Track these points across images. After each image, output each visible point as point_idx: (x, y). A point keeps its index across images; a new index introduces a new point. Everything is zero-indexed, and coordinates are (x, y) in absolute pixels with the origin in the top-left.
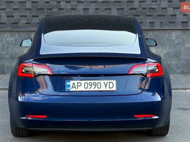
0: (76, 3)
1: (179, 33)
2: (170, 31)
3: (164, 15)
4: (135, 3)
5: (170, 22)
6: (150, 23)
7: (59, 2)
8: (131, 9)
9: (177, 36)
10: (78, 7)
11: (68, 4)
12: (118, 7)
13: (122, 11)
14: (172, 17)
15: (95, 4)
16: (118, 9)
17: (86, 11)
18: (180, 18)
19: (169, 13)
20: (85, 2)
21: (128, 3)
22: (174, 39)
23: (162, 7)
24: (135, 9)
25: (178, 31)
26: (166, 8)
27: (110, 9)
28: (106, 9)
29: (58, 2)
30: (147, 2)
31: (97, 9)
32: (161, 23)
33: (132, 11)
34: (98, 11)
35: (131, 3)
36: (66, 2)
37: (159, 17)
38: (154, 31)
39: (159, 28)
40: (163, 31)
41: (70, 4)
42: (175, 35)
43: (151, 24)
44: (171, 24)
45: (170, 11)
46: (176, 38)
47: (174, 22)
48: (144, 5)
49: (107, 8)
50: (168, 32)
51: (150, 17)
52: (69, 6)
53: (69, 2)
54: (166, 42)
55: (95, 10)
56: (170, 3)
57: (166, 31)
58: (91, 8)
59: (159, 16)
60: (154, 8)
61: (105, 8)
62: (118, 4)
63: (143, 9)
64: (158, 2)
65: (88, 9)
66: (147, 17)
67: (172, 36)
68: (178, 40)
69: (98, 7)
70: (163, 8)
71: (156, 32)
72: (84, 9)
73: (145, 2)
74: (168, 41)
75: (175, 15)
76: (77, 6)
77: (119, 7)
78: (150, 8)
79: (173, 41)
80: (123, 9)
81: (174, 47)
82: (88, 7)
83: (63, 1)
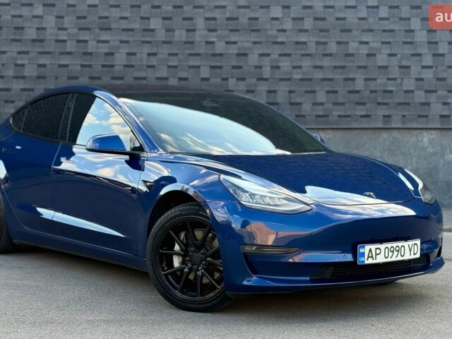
0: (254, 80)
1: (434, 134)
2: (419, 131)
3: (409, 104)
4: (357, 82)
5: (420, 116)
6: (384, 116)
7: (226, 79)
8: (350, 92)
9: (431, 141)
10: (258, 88)
11: (240, 82)
12: (327, 89)
13: (336, 95)
14: (423, 107)
15: (288, 83)
16: (328, 92)
17: (273, 95)
18: (437, 109)
19: (416, 100)
20: (270, 80)
21: (345, 82)
22: (426, 145)
23: (405, 88)
24: (358, 92)
25: (433, 132)
26: (412, 91)
27: (314, 92)
28: (307, 92)
29: (223, 79)
30: (379, 81)
31: (291, 92)
32: (404, 116)
33: (352, 96)
34: (293, 95)
35: (350, 82)
36: (238, 79)
37: (399, 107)
38: (391, 131)
39: (400, 126)
40: (407, 132)
41: (244, 83)
42: (427, 138)
43: (386, 119)
44: (421, 119)
45: (420, 96)
46: (430, 143)
47: (426, 116)
48: (373, 85)
49: (309, 89)
50: (416, 132)
51: (384, 107)
52: (242, 86)
53: (243, 79)
54: (412, 151)
55: (287, 94)
56: (419, 83)
57: (412, 131)
58: (281, 89)
59: (399, 104)
60: (391, 91)
61: (305, 89)
62: (328, 83)
63: (372, 92)
64: (399, 81)
65: (275, 92)
66: (379, 107)
67: (422, 140)
68: (433, 147)
69: (293, 89)
70: (406, 92)
71: (395, 133)
72: (269, 92)
73: (375, 79)
74: (415, 149)
75: (428, 104)
76: (256, 85)
77: (331, 89)
78: (385, 91)
79: (424, 148)
80: (336, 92)
81: (426, 159)
82: (276, 89)
83: (232, 77)
